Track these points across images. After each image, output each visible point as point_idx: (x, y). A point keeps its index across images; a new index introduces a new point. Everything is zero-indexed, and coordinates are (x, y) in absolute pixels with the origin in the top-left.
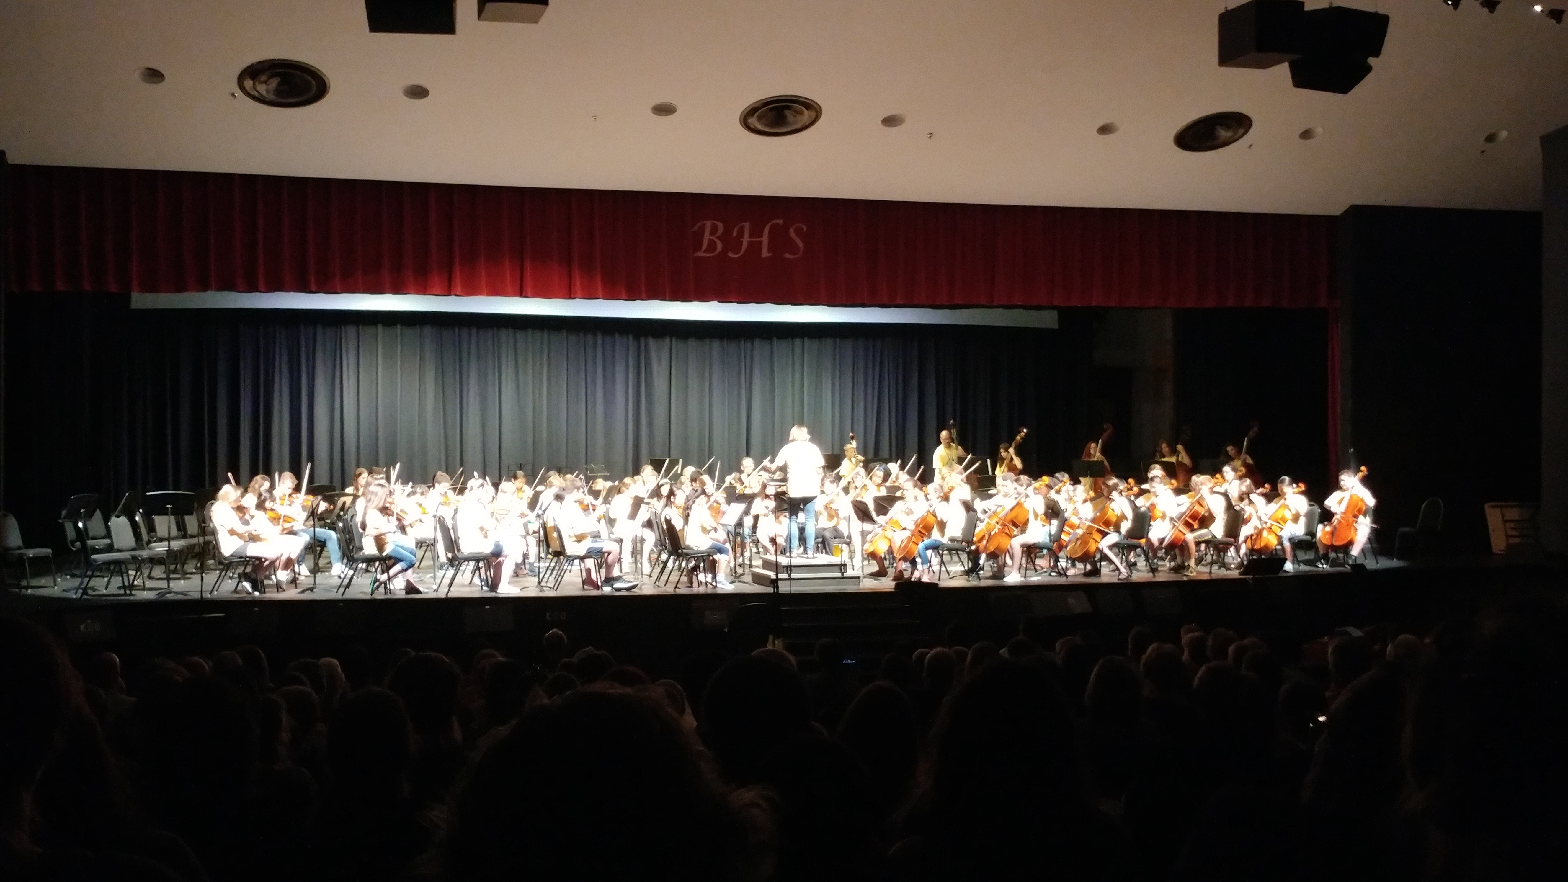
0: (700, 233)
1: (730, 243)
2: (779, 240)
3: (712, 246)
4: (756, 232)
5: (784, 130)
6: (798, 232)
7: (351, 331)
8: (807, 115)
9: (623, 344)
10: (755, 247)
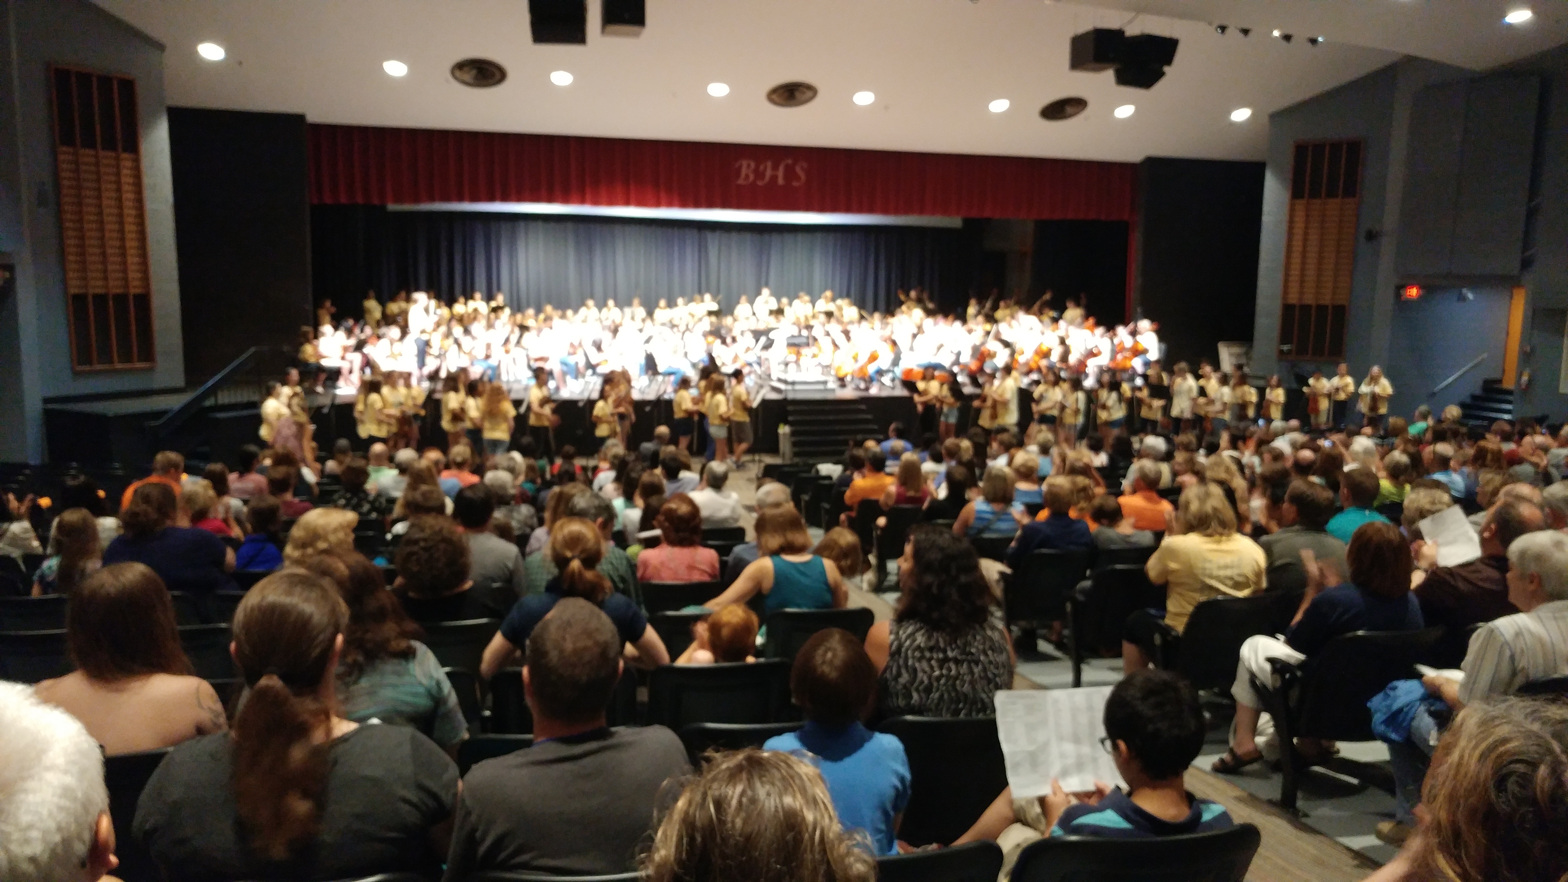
0: (740, 167)
1: (759, 175)
2: (790, 173)
3: (747, 176)
4: (775, 168)
5: (794, 103)
6: (802, 168)
7: (522, 224)
8: (809, 94)
9: (691, 235)
10: (774, 178)
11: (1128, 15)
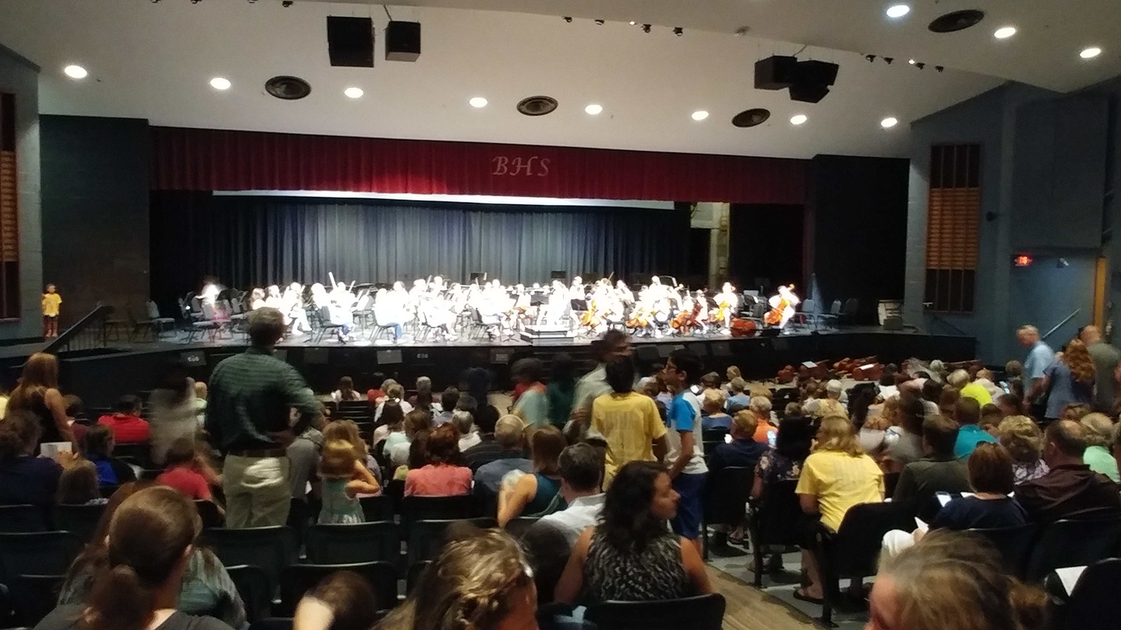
0: (497, 162)
1: (512, 168)
2: (536, 167)
3: (502, 169)
4: (524, 163)
5: (539, 112)
6: (545, 163)
7: (322, 207)
8: (551, 106)
9: (457, 216)
10: (524, 170)
11: (799, 47)
